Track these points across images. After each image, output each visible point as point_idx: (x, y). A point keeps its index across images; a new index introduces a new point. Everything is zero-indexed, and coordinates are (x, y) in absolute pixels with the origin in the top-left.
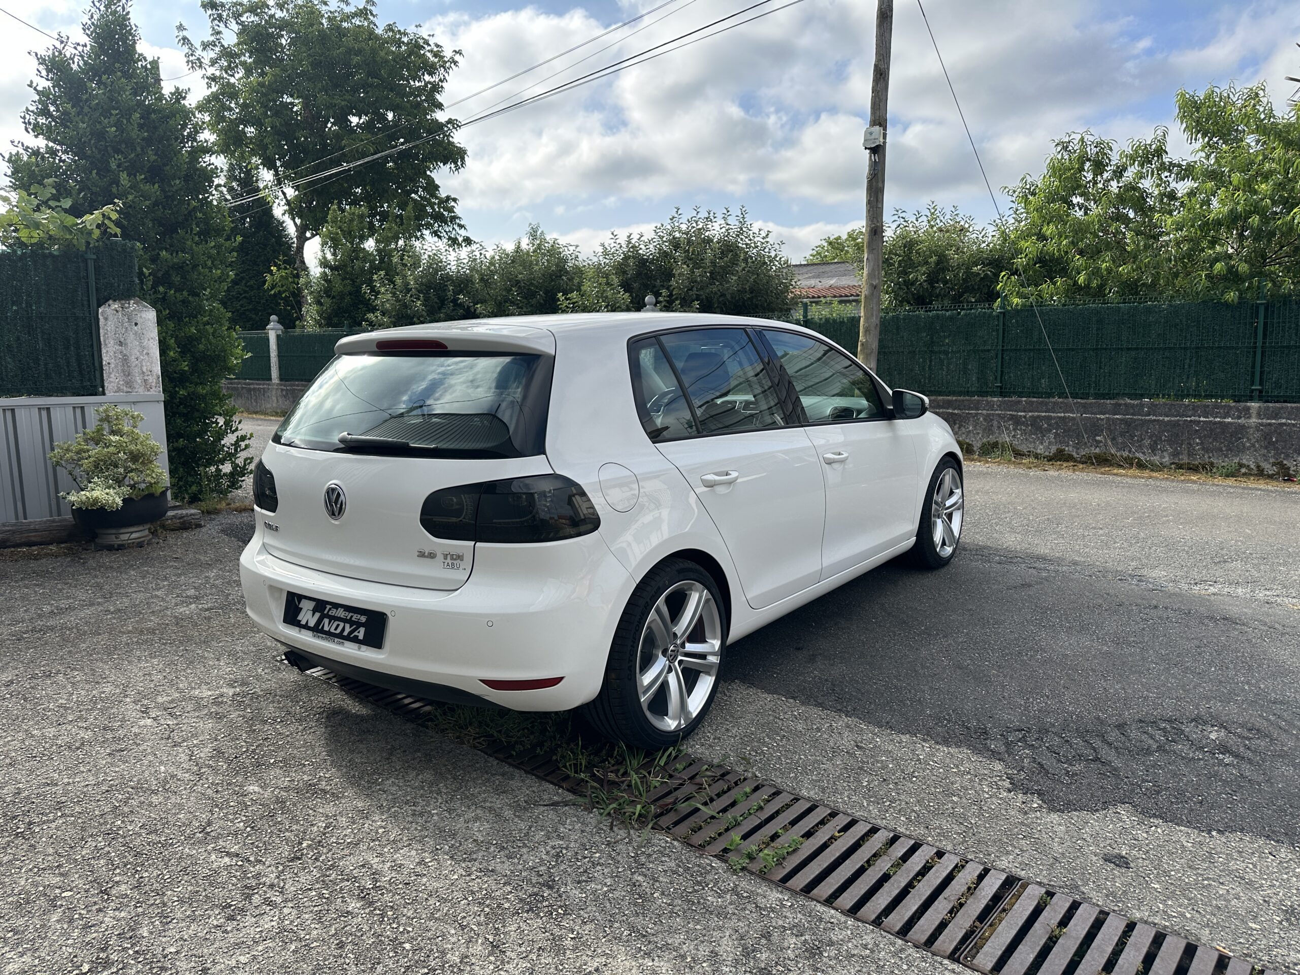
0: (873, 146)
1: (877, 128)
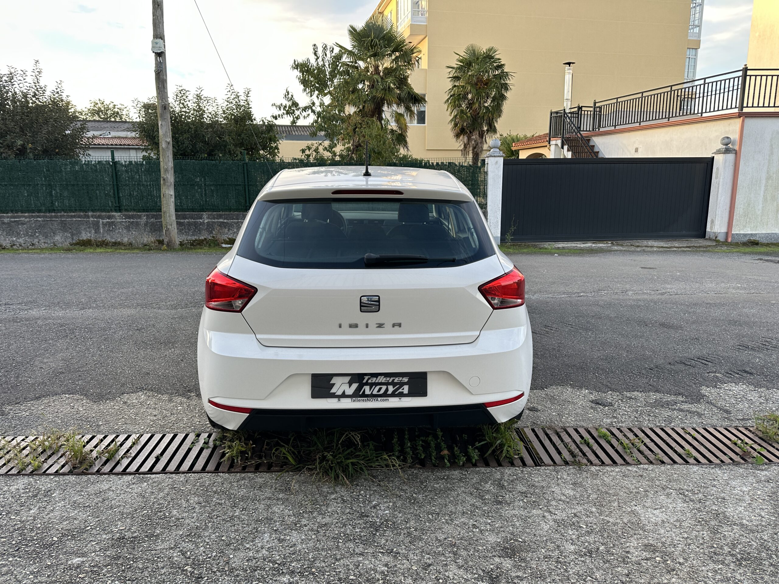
0: (159, 52)
1: (159, 41)
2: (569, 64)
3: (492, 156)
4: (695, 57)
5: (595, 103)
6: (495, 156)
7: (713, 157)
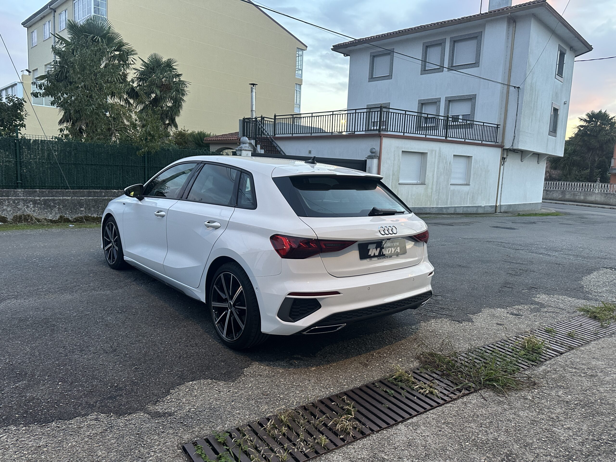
2: (253, 85)
3: (244, 150)
4: (300, 90)
5: (275, 116)
6: (246, 150)
7: (366, 160)
